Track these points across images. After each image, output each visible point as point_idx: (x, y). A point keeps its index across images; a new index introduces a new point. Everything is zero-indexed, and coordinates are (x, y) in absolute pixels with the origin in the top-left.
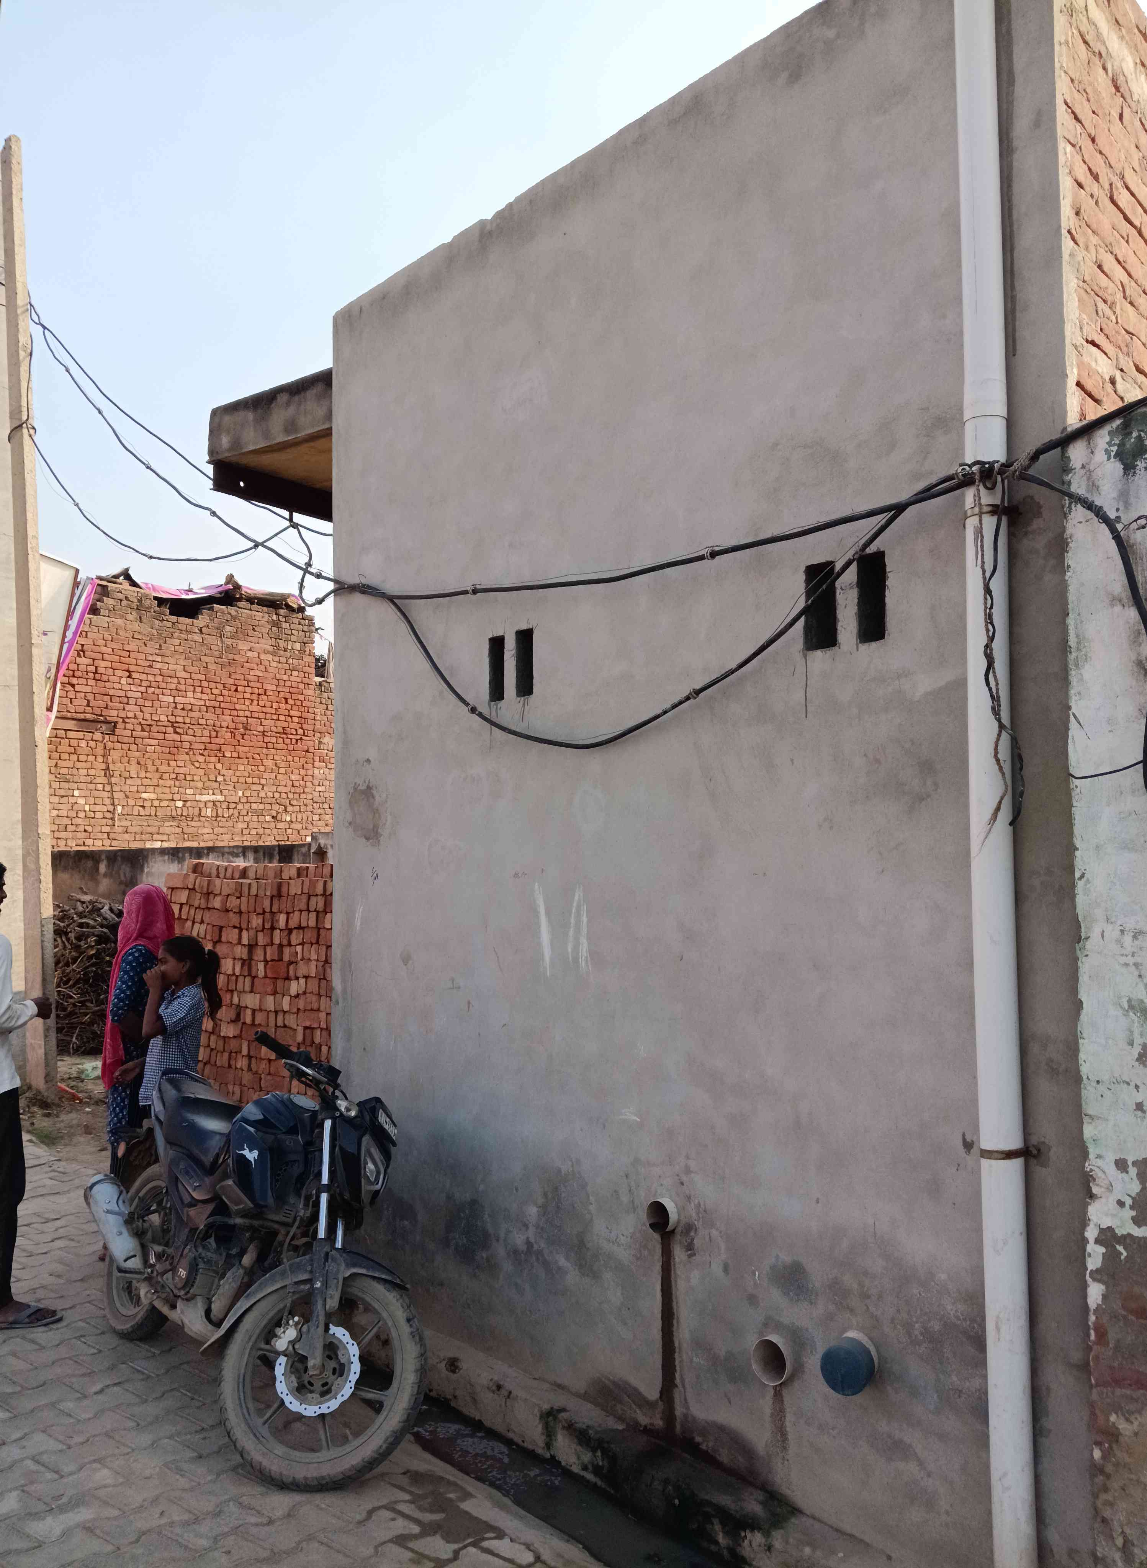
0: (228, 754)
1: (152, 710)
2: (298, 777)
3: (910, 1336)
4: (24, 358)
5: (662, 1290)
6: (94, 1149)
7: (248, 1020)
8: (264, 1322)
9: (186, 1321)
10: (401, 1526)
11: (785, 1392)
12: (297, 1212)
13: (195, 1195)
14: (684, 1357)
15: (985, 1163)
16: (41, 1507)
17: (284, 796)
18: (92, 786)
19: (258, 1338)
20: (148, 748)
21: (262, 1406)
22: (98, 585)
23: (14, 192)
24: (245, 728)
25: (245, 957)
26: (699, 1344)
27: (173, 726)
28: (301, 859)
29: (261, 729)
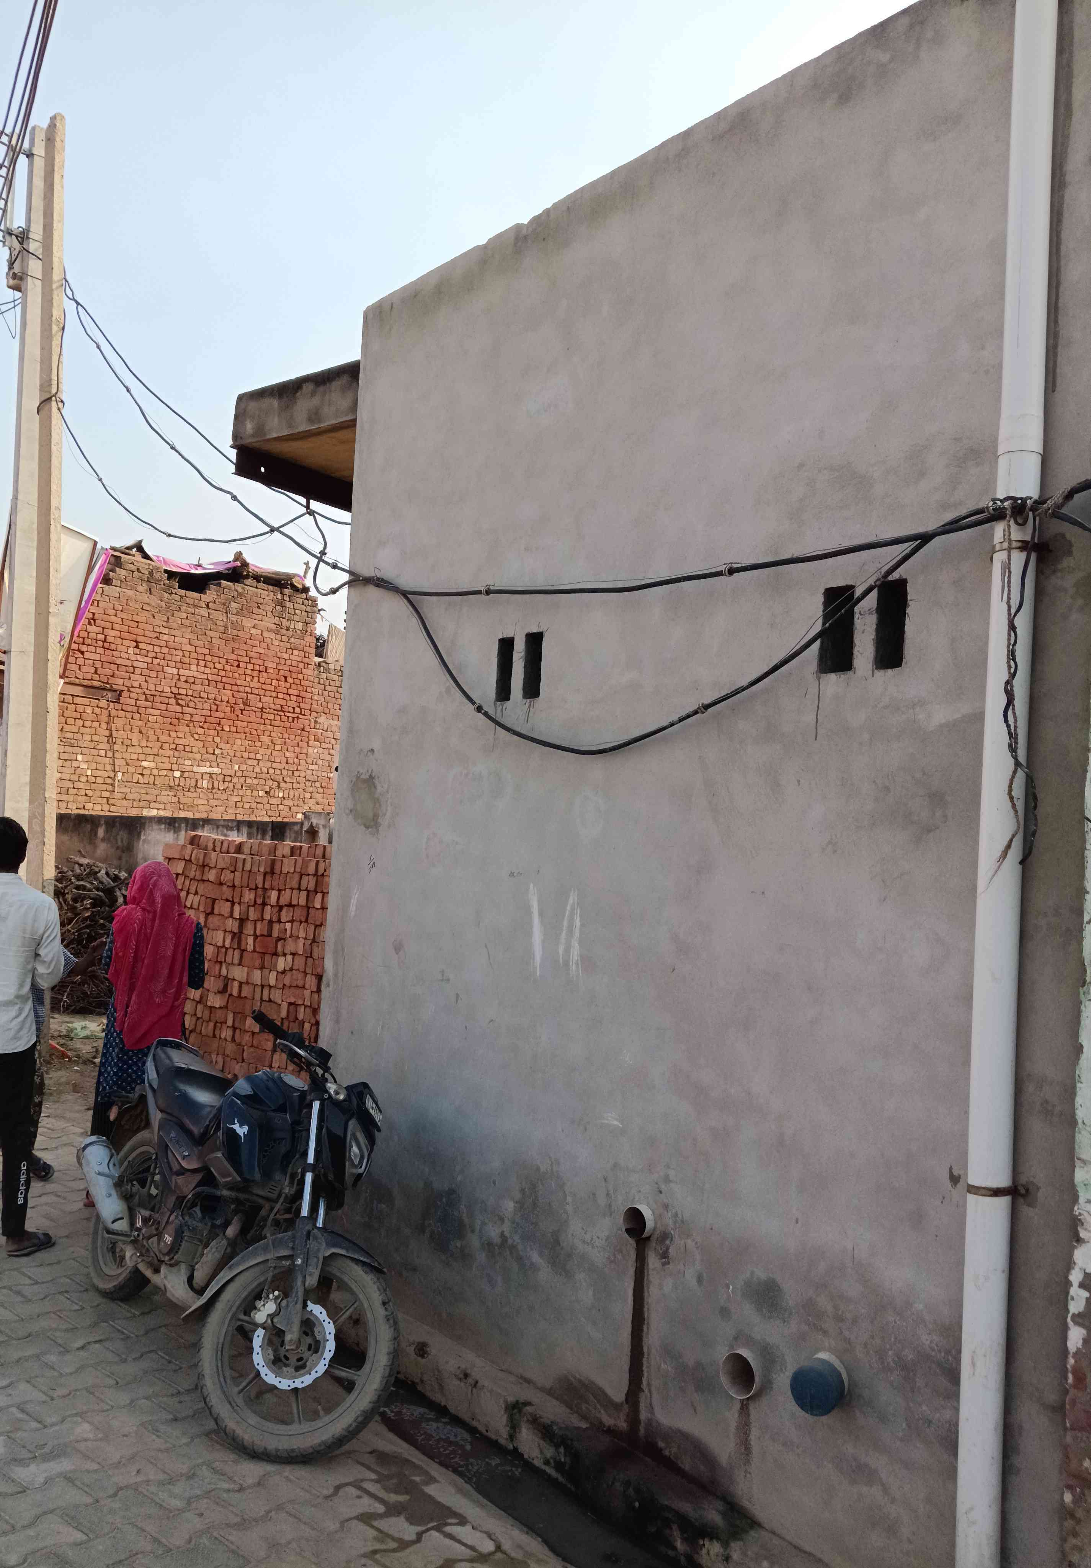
0: (227, 728)
1: (157, 681)
2: (293, 755)
3: (883, 1363)
4: (57, 332)
5: (634, 1295)
6: (81, 1108)
7: (235, 992)
8: (245, 1293)
9: (169, 1286)
10: (367, 1505)
11: (752, 1407)
12: (282, 1189)
13: (184, 1164)
14: (652, 1363)
15: (971, 1198)
16: (25, 1454)
17: (278, 772)
18: (95, 752)
19: (238, 1308)
20: (151, 718)
21: (237, 1375)
22: (112, 555)
23: (56, 168)
24: (245, 704)
25: (236, 930)
26: (668, 1351)
27: (175, 697)
28: (293, 835)
29: (260, 705)
